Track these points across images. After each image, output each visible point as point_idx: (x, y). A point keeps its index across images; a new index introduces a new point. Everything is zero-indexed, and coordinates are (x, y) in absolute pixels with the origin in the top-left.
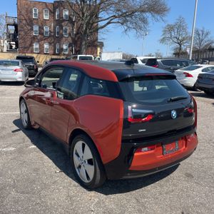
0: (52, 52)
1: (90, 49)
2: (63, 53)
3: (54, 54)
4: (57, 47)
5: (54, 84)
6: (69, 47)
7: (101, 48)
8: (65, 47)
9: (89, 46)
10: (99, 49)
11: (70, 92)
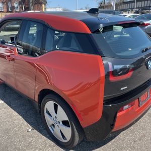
0: (6, 10)
1: (36, 6)
2: (15, 10)
3: (8, 11)
4: (10, 5)
5: (12, 39)
6: (19, 5)
7: (45, 5)
8: (16, 5)
9: (35, 4)
10: (43, 6)
11: (31, 46)
